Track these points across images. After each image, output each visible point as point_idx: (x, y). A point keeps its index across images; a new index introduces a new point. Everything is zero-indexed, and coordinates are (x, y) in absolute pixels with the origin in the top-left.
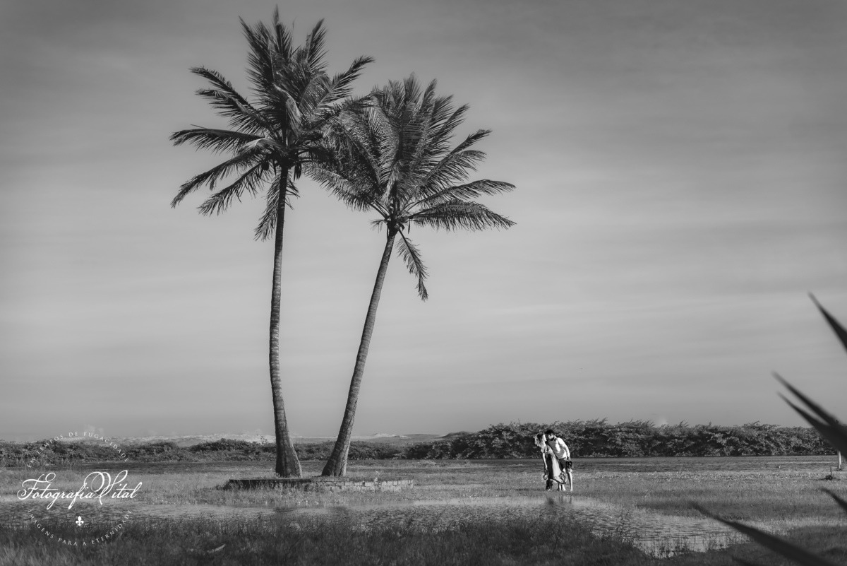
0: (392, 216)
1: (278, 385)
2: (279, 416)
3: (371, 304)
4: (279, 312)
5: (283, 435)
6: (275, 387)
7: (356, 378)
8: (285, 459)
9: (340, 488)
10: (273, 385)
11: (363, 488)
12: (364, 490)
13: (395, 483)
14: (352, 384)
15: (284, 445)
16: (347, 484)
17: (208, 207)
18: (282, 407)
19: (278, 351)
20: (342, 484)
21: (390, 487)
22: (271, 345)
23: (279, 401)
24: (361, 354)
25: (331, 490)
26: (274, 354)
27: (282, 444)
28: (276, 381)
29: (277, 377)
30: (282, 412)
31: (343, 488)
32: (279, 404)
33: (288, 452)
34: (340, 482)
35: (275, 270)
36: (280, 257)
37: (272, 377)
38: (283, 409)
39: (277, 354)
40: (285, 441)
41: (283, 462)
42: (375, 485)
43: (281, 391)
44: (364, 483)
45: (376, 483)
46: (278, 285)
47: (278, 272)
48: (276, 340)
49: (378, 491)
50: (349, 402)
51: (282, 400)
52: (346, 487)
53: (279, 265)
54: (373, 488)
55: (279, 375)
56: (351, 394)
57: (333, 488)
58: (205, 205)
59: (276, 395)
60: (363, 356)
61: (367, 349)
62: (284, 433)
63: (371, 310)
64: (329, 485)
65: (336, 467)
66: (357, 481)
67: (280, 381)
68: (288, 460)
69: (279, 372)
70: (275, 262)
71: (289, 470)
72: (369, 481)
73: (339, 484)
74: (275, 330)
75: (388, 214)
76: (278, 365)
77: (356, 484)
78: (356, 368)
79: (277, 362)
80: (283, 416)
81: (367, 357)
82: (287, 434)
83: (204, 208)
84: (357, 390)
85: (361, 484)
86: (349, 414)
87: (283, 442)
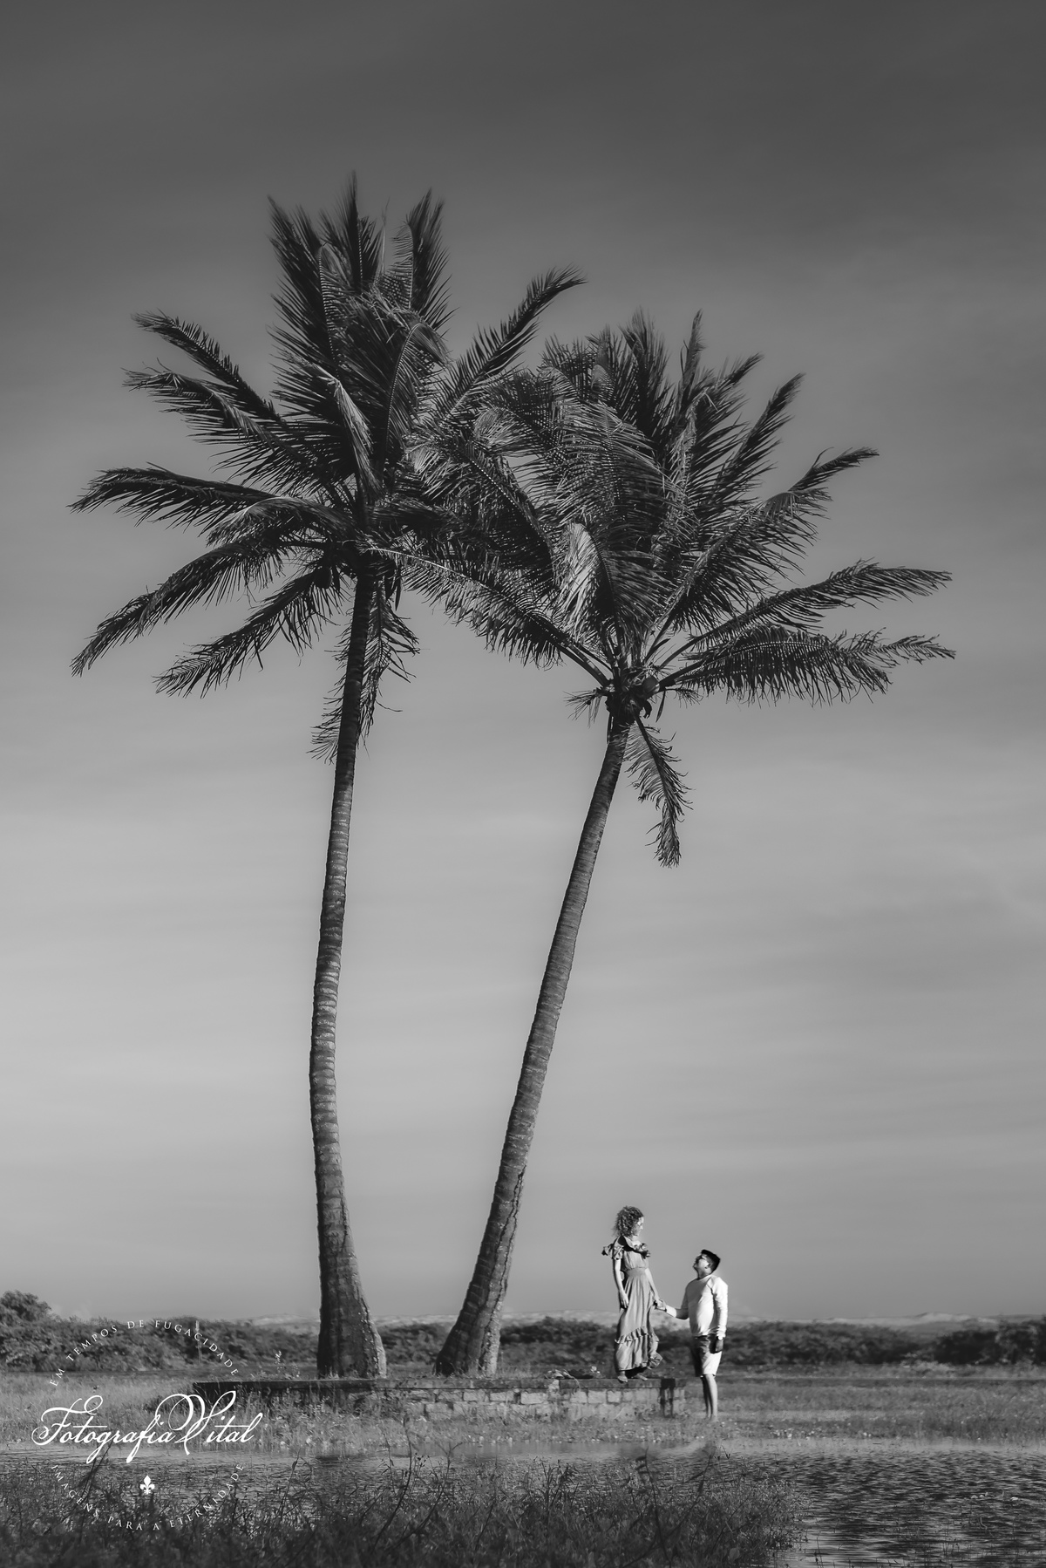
0: (617, 681)
1: (328, 1132)
2: (327, 1213)
3: (563, 912)
4: (339, 943)
5: (336, 1265)
6: (322, 1139)
7: (520, 1110)
8: (339, 1330)
9: (451, 1407)
10: (315, 1133)
11: (515, 1407)
12: (518, 1415)
13: (615, 1396)
14: (511, 1128)
15: (339, 1292)
16: (469, 1396)
17: (183, 678)
18: (336, 1191)
19: (331, 1045)
20: (455, 1396)
21: (597, 1406)
22: (316, 1029)
23: (329, 1174)
24: (535, 1046)
25: (426, 1414)
26: (321, 1052)
27: (333, 1290)
28: (322, 1121)
29: (326, 1111)
30: (337, 1203)
31: (458, 1408)
32: (328, 1182)
33: (347, 1312)
34: (449, 1390)
35: (332, 836)
36: (346, 804)
37: (314, 1111)
38: (341, 1196)
39: (329, 1053)
40: (342, 1281)
41: (334, 1337)
42: (551, 1401)
43: (334, 1148)
44: (518, 1396)
45: (554, 1395)
46: (337, 873)
47: (341, 842)
48: (331, 1017)
49: (561, 1418)
50: (503, 1175)
51: (338, 1173)
52: (465, 1405)
53: (343, 822)
54: (546, 1409)
55: (331, 1107)
56: (510, 1155)
57: (430, 1406)
58: (175, 672)
59: (323, 1158)
60: (539, 1051)
61: (552, 1033)
62: (339, 1260)
63: (563, 929)
64: (418, 1400)
65: (466, 1351)
66: (497, 1390)
67: (333, 1121)
68: (346, 1332)
69: (332, 1098)
70: (334, 815)
71: (347, 1359)
72: (534, 1390)
73: (447, 1396)
74: (325, 990)
75: (609, 675)
76: (330, 1081)
77: (494, 1396)
78: (521, 1085)
79: (328, 1073)
80: (337, 1213)
81: (553, 1054)
82: (347, 1263)
83: (172, 677)
84: (522, 1143)
85: (509, 1396)
86: (501, 1207)
87: (336, 1285)
